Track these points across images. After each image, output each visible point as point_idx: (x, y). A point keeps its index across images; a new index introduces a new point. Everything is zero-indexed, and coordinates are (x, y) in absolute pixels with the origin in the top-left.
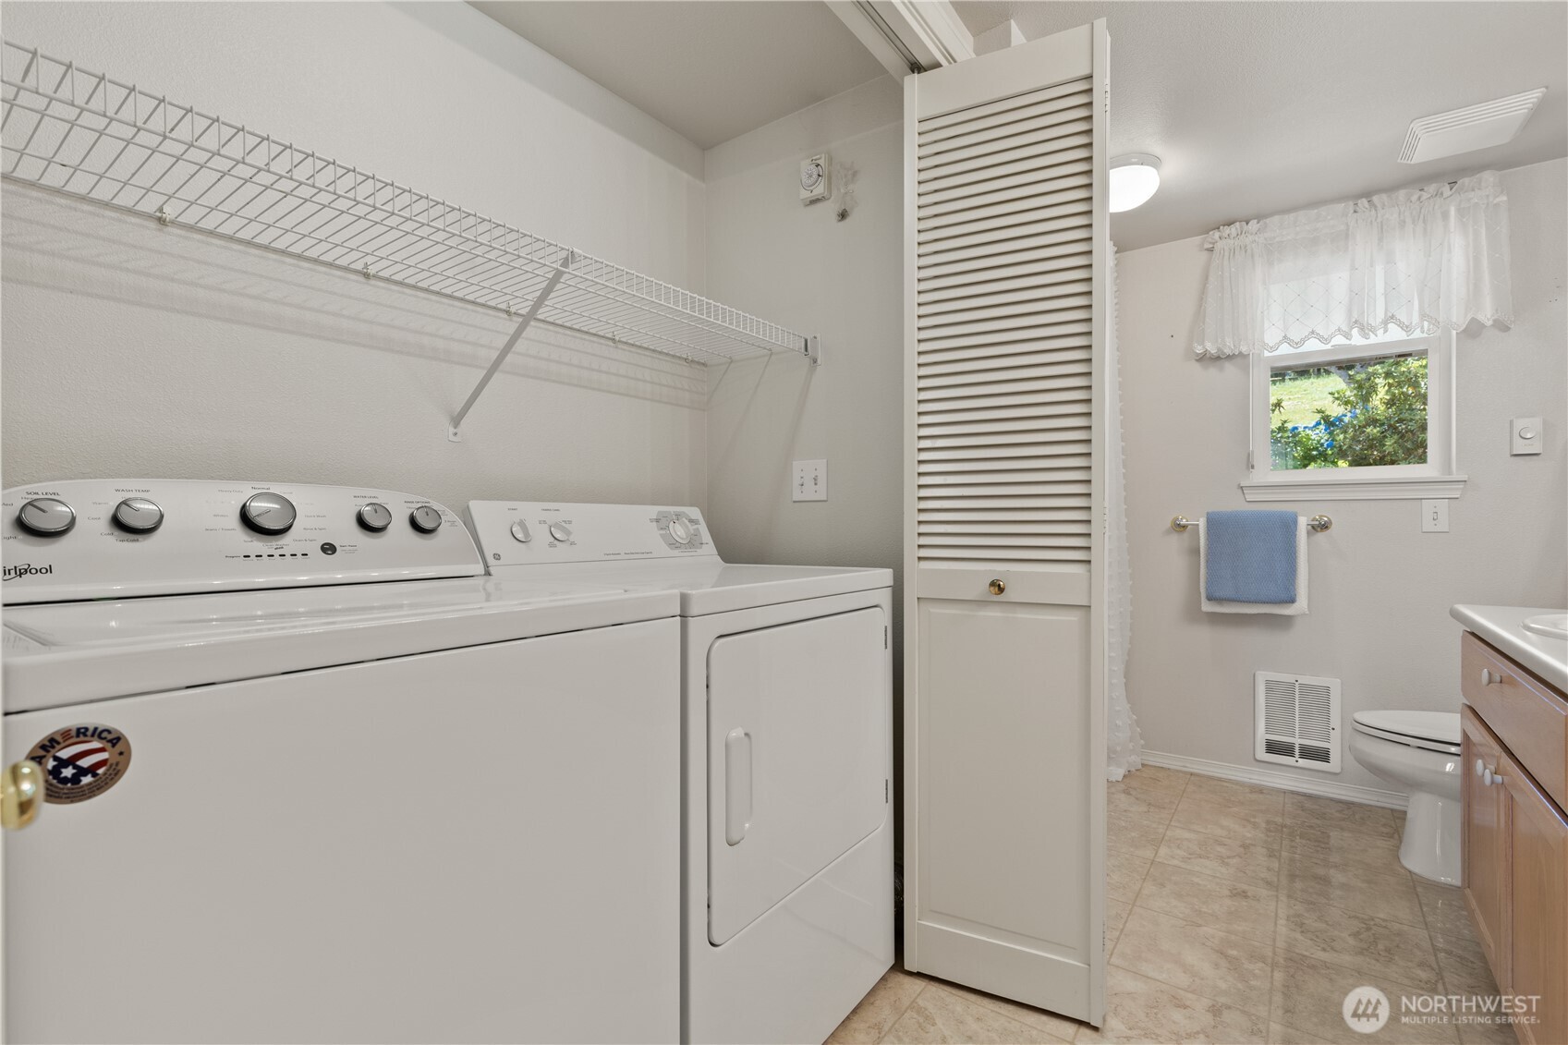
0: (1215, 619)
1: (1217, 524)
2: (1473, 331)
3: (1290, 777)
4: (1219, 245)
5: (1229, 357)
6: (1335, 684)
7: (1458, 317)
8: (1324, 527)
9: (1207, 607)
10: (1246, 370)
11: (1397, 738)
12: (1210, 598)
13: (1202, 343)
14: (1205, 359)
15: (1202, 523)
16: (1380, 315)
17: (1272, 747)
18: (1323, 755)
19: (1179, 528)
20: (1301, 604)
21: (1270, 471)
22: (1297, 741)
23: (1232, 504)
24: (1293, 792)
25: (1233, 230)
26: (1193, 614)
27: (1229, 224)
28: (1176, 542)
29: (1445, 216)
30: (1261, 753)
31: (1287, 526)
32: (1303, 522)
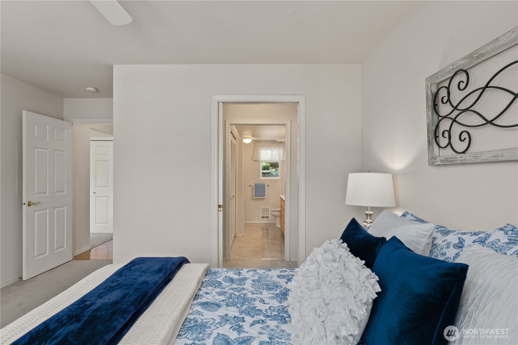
0: (255, 199)
1: (256, 185)
2: (283, 161)
3: (264, 221)
4: (256, 144)
5: (257, 161)
6: (269, 207)
7: (282, 159)
8: (268, 186)
9: (255, 197)
10: (259, 162)
11: (275, 211)
12: (255, 196)
13: (254, 158)
14: (254, 160)
15: (254, 185)
16: (274, 158)
17: (263, 217)
18: (267, 217)
19: (250, 186)
20: (266, 196)
21: (262, 178)
22: (265, 216)
23: (258, 182)
24: (265, 223)
25: (258, 143)
26: (253, 199)
27: (257, 141)
28: (250, 188)
29: (280, 146)
30: (261, 219)
31: (264, 185)
32: (266, 185)
